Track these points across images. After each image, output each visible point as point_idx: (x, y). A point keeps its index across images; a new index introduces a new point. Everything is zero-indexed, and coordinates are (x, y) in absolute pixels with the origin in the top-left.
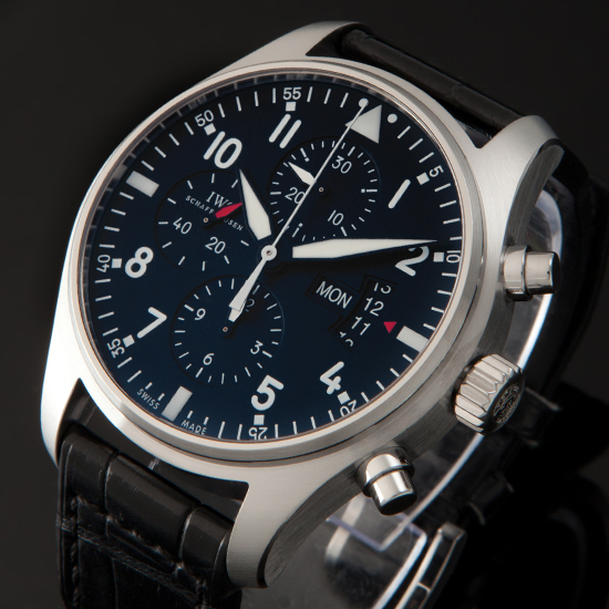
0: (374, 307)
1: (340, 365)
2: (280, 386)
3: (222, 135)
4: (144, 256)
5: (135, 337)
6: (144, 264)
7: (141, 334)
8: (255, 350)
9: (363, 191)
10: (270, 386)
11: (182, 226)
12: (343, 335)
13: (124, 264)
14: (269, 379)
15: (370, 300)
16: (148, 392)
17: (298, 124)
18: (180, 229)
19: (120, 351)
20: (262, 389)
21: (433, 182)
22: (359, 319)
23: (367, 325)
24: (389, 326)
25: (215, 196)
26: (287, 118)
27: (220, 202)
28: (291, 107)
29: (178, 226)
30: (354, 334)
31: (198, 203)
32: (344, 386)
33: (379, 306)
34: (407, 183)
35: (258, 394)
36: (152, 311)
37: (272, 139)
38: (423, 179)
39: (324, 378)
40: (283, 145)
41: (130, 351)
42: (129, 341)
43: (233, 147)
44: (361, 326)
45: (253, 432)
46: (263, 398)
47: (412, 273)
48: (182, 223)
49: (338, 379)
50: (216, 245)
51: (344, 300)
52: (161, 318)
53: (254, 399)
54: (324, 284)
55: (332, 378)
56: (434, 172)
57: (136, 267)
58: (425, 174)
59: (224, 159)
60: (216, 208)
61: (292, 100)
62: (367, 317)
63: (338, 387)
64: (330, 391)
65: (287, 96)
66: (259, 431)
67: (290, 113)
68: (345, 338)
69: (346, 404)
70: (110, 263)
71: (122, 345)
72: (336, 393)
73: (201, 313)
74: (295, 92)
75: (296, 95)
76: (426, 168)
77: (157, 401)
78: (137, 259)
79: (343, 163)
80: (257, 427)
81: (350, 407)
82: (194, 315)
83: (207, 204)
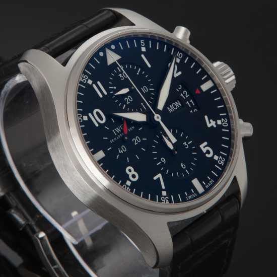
0: (185, 95)
1: (206, 117)
2: (206, 143)
3: (90, 114)
4: (130, 171)
5: (164, 190)
6: (133, 172)
7: (163, 187)
8: (186, 146)
9: (138, 74)
10: (204, 147)
11: (122, 150)
12: (191, 111)
13: (130, 180)
14: (202, 146)
15: (182, 95)
16: (189, 195)
17: (99, 83)
18: (123, 151)
19: (167, 199)
20: (204, 150)
21: (147, 46)
22: (188, 103)
23: (191, 101)
24: (198, 92)
25: (115, 131)
26: (94, 86)
27: (118, 130)
28: (90, 82)
29: (122, 151)
30: (193, 108)
31: (115, 139)
32: (215, 120)
33: (185, 93)
34: (143, 56)
35: (206, 153)
36: (155, 178)
37: (101, 96)
38: (144, 49)
39: (209, 125)
40: (106, 93)
41: (168, 195)
42: (164, 193)
43: (98, 113)
44: (191, 103)
45: (220, 162)
46: (208, 152)
47: (180, 73)
48: (121, 149)
49: (211, 121)
50: (136, 140)
51: (178, 104)
52: (159, 176)
53: (207, 155)
54: (168, 108)
55: (210, 123)
56: (143, 44)
57: (134, 176)
58: (142, 48)
59: (101, 119)
60: (120, 133)
61: (87, 80)
62: (188, 99)
63: (214, 122)
64: (215, 126)
65: (84, 81)
66: (221, 160)
67: (92, 84)
68: (193, 111)
69: (222, 123)
70: (127, 186)
71: (165, 197)
72: (216, 124)
73: (163, 160)
74: (84, 77)
75: (86, 77)
76: (139, 46)
77: (194, 193)
78: (130, 174)
79: (122, 75)
80: (218, 160)
81: (224, 122)
82: (162, 163)
83: (117, 136)
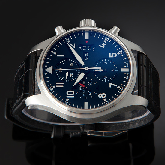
0: (85, 48)
1: (99, 46)
2: (110, 54)
3: (67, 97)
4: (100, 96)
6: (102, 95)
7: (116, 86)
8: (106, 63)
9: (64, 63)
10: (111, 56)
11: (90, 93)
12: (93, 50)
13: (104, 98)
14: (110, 57)
15: (84, 50)
16: (126, 77)
17: (57, 83)
19: (122, 88)
20: (112, 57)
21: (55, 51)
22: (89, 49)
23: (89, 47)
24: (87, 42)
25: (80, 90)
26: (57, 86)
27: (81, 89)
28: (54, 87)
29: (91, 93)
30: (92, 49)
31: (84, 93)
34: (57, 56)
35: (114, 57)
36: (110, 87)
37: (63, 86)
38: (55, 53)
39: (104, 47)
40: (63, 84)
41: (120, 86)
42: (119, 87)
43: (69, 93)
44: (90, 48)
46: (114, 55)
47: (75, 44)
48: (89, 93)
49: (102, 44)
50: (90, 84)
51: (87, 54)
52: (110, 84)
54: (85, 60)
55: (103, 46)
56: (53, 52)
57: (104, 96)
59: (72, 93)
60: (83, 89)
61: (53, 88)
62: (87, 48)
63: (104, 43)
64: (106, 44)
65: (52, 89)
66: (121, 52)
67: (55, 86)
68: (94, 49)
69: (106, 40)
70: (106, 101)
71: (120, 88)
72: (105, 43)
73: (105, 78)
75: (51, 87)
76: (53, 54)
77: (127, 74)
78: (102, 96)
80: (120, 53)
83: (83, 91)
